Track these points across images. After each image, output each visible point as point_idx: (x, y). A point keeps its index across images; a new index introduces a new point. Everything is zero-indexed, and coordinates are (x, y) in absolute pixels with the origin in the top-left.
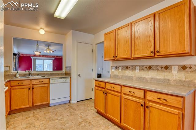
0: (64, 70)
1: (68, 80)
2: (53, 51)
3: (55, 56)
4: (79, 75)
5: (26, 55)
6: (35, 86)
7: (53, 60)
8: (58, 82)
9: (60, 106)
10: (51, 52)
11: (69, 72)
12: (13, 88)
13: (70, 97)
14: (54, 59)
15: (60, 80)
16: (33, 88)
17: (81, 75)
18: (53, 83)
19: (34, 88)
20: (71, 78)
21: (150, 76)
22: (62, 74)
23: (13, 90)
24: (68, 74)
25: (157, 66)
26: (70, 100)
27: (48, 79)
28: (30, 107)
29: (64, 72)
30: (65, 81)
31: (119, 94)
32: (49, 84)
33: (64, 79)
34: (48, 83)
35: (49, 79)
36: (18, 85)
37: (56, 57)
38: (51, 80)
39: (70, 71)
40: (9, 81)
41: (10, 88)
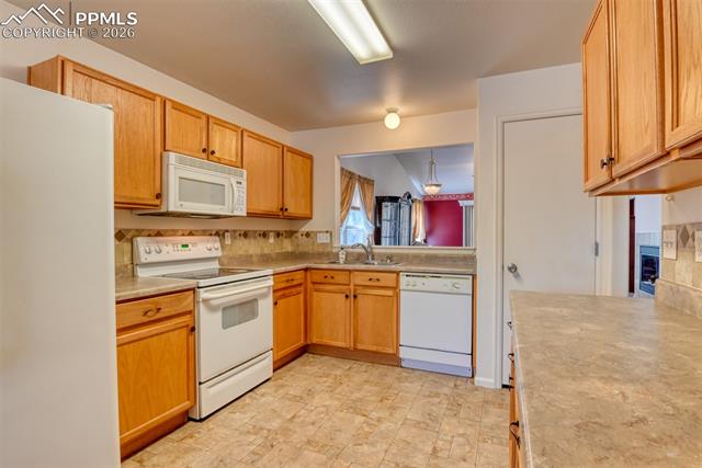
1: (466, 284)
4: (513, 269)
5: (445, 198)
6: (360, 290)
8: (424, 288)
9: (431, 377)
12: (317, 286)
13: (473, 356)
16: (355, 297)
17: (519, 272)
18: (410, 287)
19: (359, 296)
20: (474, 277)
23: (315, 293)
26: (475, 369)
27: (395, 275)
28: (347, 349)
30: (449, 288)
32: (396, 288)
33: (449, 280)
34: (393, 288)
35: (398, 273)
36: (324, 280)
38: (403, 279)
40: (306, 270)
41: (310, 285)
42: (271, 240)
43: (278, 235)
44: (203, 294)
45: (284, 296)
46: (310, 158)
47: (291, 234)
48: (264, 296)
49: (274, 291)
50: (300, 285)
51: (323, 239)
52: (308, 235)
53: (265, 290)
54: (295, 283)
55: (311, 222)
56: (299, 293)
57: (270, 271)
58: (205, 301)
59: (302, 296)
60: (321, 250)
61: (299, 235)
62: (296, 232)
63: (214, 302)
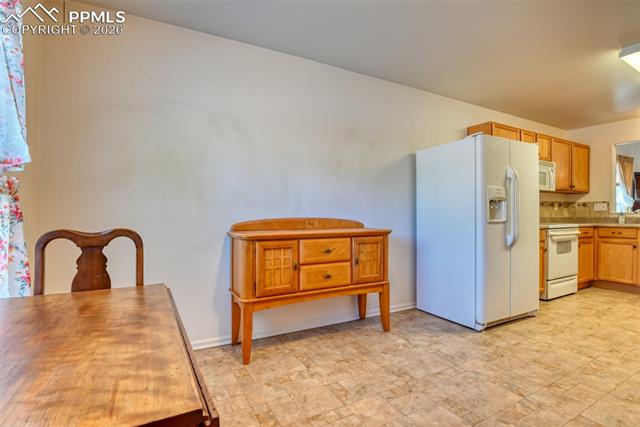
12: (602, 239)
23: (601, 244)
36: (612, 235)
40: (594, 227)
41: (597, 239)
42: (556, 208)
43: (560, 205)
44: (551, 233)
45: (583, 243)
46: (587, 148)
47: (568, 205)
48: (574, 240)
49: (579, 238)
50: (590, 237)
51: (599, 207)
52: (584, 205)
53: (573, 236)
54: (589, 235)
55: (587, 195)
56: (590, 243)
57: (577, 225)
58: (551, 236)
59: (592, 245)
60: (597, 216)
61: (576, 205)
62: (573, 203)
63: (554, 238)
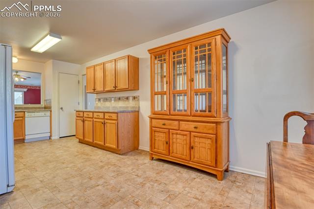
0: (43, 104)
1: (48, 113)
2: (25, 79)
3: (27, 86)
4: (62, 109)
7: (24, 92)
10: (22, 80)
11: (49, 106)
13: (51, 132)
14: (25, 90)
15: (37, 114)
17: (63, 109)
18: (29, 116)
20: (51, 111)
21: (120, 106)
22: (39, 108)
24: (48, 108)
25: (123, 97)
26: (51, 136)
29: (43, 106)
30: (43, 115)
31: (92, 119)
32: (24, 117)
33: (43, 113)
34: (22, 117)
35: (24, 112)
37: (29, 87)
38: (26, 114)
39: (50, 104)
